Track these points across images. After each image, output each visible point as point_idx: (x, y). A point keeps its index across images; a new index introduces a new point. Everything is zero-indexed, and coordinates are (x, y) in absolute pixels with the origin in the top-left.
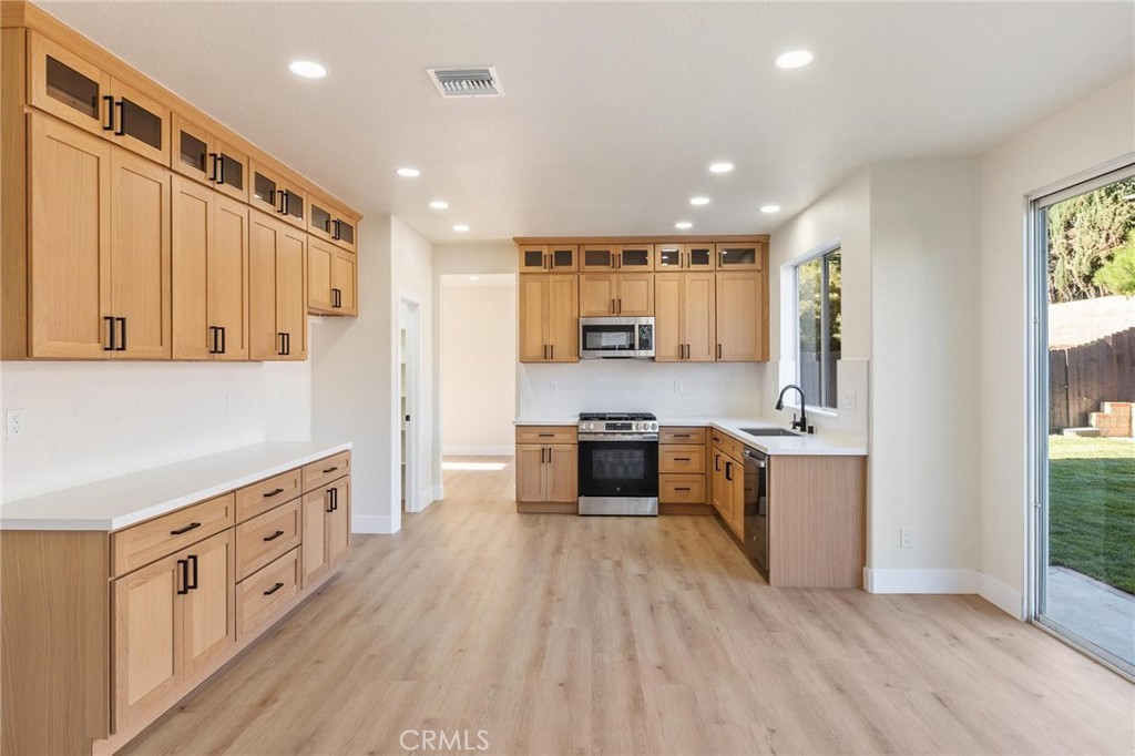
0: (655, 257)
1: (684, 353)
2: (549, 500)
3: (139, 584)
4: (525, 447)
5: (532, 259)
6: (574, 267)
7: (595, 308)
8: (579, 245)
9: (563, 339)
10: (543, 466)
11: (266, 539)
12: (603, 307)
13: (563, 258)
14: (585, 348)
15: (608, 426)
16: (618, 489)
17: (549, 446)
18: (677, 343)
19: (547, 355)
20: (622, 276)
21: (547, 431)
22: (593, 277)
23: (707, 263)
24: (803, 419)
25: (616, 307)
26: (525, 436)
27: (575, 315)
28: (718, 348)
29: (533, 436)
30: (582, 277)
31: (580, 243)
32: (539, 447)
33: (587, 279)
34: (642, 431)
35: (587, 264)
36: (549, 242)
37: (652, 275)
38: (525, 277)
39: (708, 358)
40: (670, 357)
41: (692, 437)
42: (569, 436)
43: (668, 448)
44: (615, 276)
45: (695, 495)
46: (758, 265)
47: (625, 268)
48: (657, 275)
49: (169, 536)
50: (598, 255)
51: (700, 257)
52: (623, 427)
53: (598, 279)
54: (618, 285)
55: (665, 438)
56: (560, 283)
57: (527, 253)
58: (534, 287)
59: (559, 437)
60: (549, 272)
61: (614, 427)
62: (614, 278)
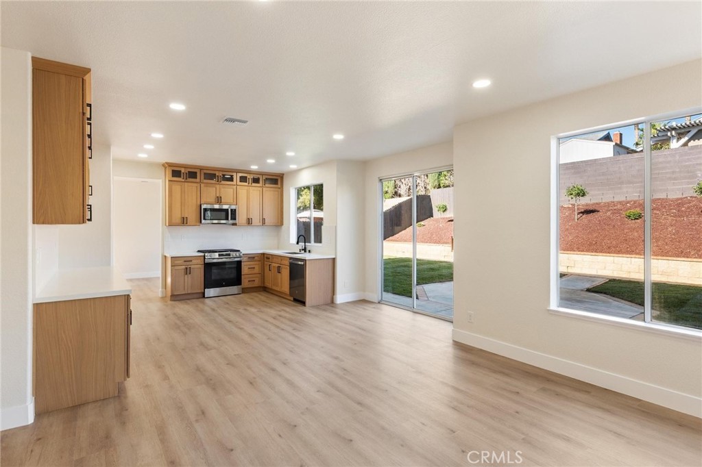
0: (236, 179)
1: (249, 222)
2: (189, 292)
4: (176, 268)
5: (176, 173)
6: (198, 180)
7: (209, 200)
8: (201, 170)
9: (192, 214)
10: (186, 276)
12: (213, 199)
13: (192, 175)
14: (205, 219)
15: (219, 255)
16: (224, 283)
17: (190, 266)
18: (247, 218)
19: (184, 222)
21: (189, 259)
22: (207, 185)
23: (259, 183)
24: (305, 248)
25: (219, 200)
26: (176, 262)
27: (199, 203)
28: (264, 220)
29: (180, 262)
30: (202, 185)
31: (201, 169)
32: (184, 267)
33: (205, 186)
34: (234, 257)
35: (205, 179)
36: (185, 167)
37: (235, 187)
38: (172, 182)
40: (243, 224)
41: (255, 258)
42: (199, 261)
43: (245, 263)
45: (257, 284)
46: (279, 186)
47: (223, 183)
48: (238, 187)
50: (210, 175)
51: (256, 181)
52: (227, 255)
53: (210, 187)
54: (220, 189)
55: (244, 259)
56: (191, 187)
57: (173, 171)
58: (177, 188)
59: (194, 262)
60: (185, 182)
61: (222, 255)
62: (218, 186)
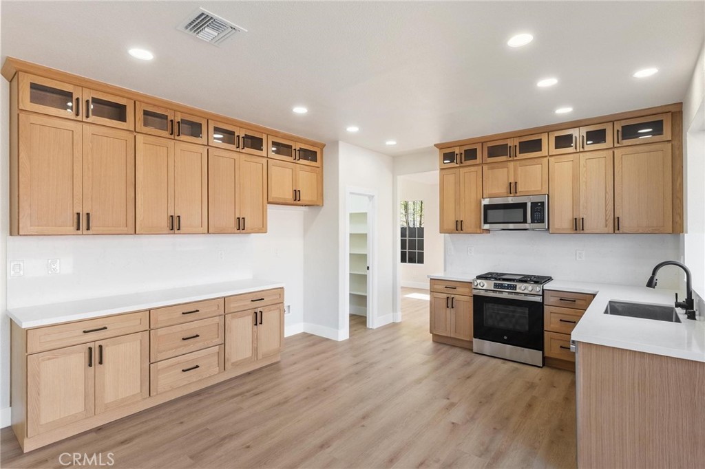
0: (548, 144)
1: (578, 226)
2: (452, 336)
3: (49, 359)
4: (437, 295)
5: (449, 156)
6: (479, 160)
7: (495, 191)
8: (482, 143)
9: (470, 215)
10: (448, 310)
11: (183, 339)
12: (503, 189)
13: (471, 154)
14: (486, 222)
15: (496, 285)
16: (505, 338)
17: (452, 296)
18: (571, 217)
19: (459, 227)
20: (518, 162)
22: (493, 166)
23: (604, 141)
24: (690, 300)
25: (513, 188)
26: (437, 287)
27: (479, 197)
28: (618, 220)
29: (441, 287)
30: (485, 167)
31: (482, 141)
32: (445, 296)
33: (489, 168)
34: (527, 292)
35: (489, 157)
36: (458, 144)
37: (546, 159)
38: (444, 171)
39: (606, 230)
40: (563, 229)
41: (577, 302)
43: (553, 309)
44: (512, 163)
47: (520, 156)
48: (550, 159)
49: (82, 333)
50: (498, 149)
51: (595, 137)
52: (509, 287)
53: (498, 168)
55: (549, 300)
56: (469, 173)
57: (444, 154)
58: (450, 178)
59: (460, 290)
60: (460, 167)
61: (501, 286)
62: (511, 165)
